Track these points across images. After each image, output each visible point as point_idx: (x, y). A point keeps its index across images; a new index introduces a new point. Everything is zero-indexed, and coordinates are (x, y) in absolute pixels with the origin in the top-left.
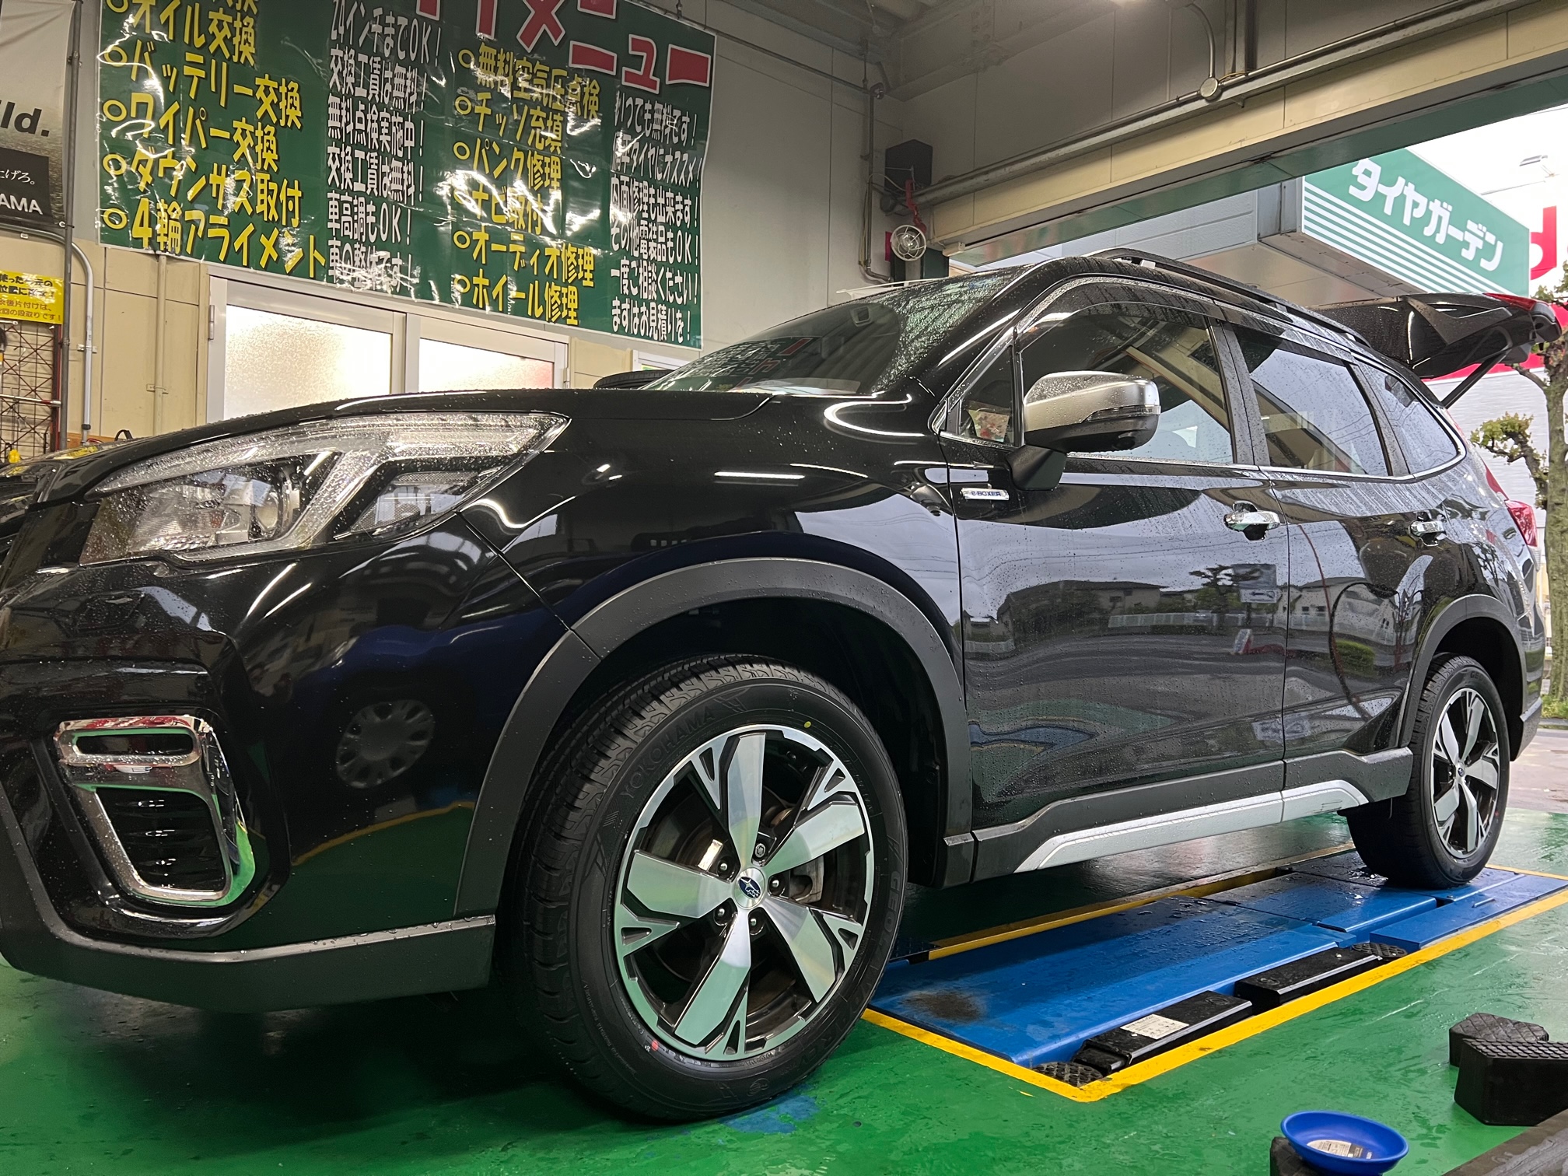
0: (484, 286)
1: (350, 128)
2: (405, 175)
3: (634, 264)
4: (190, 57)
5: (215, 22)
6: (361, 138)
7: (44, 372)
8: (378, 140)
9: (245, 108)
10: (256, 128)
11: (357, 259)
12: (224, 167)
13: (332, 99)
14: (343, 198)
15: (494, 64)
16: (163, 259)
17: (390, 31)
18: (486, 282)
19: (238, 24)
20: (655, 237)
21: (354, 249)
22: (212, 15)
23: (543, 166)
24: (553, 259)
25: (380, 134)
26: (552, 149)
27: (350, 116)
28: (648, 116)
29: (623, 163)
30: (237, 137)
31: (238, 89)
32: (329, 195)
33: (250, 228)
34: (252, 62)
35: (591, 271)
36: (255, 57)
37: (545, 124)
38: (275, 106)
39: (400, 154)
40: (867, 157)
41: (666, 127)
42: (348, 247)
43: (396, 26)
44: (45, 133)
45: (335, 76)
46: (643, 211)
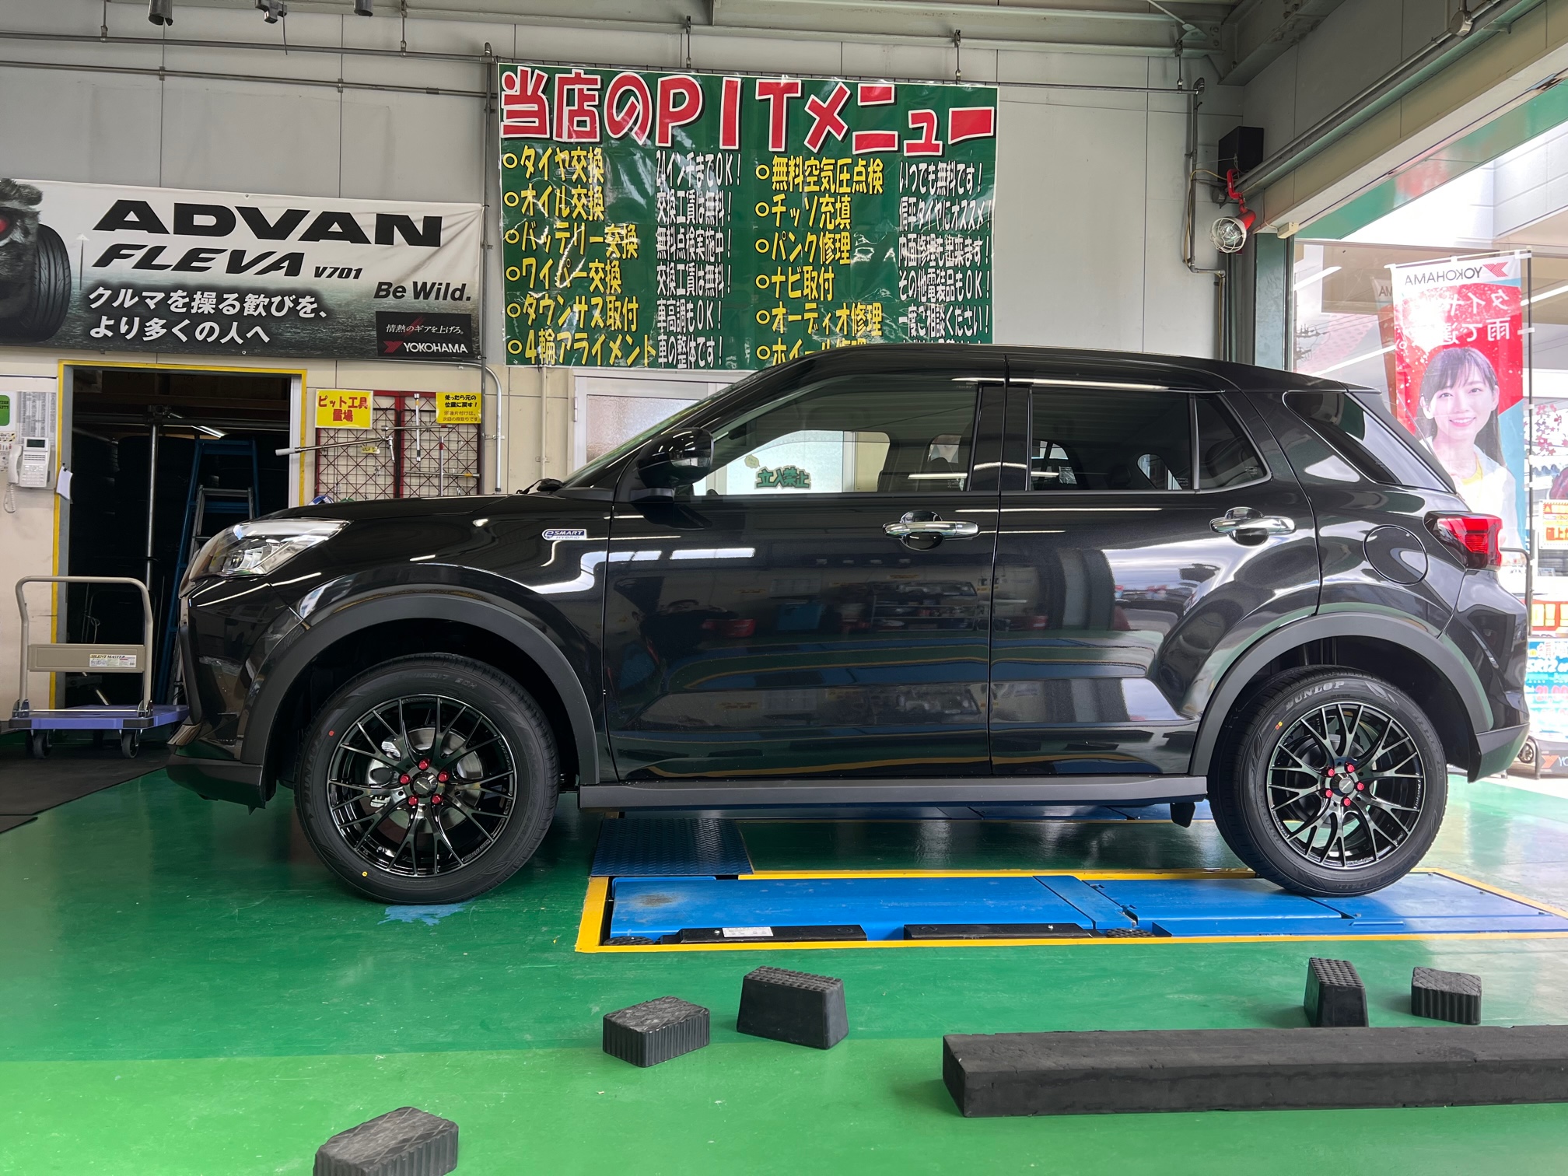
0: (782, 352)
1: (673, 249)
2: (717, 275)
3: (921, 309)
4: (559, 224)
5: (576, 196)
6: (682, 255)
7: (473, 456)
8: (695, 253)
9: (597, 252)
10: (606, 265)
11: (679, 347)
12: (583, 297)
13: (661, 230)
14: (669, 303)
15: (785, 169)
16: (545, 370)
17: (702, 167)
18: (784, 348)
19: (591, 193)
20: (943, 281)
21: (677, 340)
22: (574, 191)
23: (834, 243)
24: (844, 317)
25: (696, 247)
26: (842, 227)
27: (673, 240)
28: (932, 177)
29: (909, 224)
30: (592, 274)
31: (593, 239)
32: (659, 302)
33: (603, 337)
34: (602, 217)
35: (879, 323)
36: (606, 214)
37: (834, 207)
38: (619, 246)
39: (712, 259)
40: (1190, 154)
41: (951, 181)
42: (672, 339)
43: (705, 163)
44: (468, 299)
45: (662, 213)
46: (930, 260)
